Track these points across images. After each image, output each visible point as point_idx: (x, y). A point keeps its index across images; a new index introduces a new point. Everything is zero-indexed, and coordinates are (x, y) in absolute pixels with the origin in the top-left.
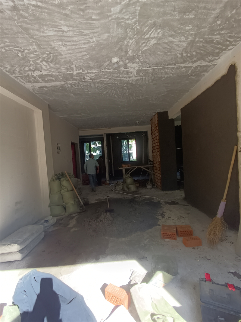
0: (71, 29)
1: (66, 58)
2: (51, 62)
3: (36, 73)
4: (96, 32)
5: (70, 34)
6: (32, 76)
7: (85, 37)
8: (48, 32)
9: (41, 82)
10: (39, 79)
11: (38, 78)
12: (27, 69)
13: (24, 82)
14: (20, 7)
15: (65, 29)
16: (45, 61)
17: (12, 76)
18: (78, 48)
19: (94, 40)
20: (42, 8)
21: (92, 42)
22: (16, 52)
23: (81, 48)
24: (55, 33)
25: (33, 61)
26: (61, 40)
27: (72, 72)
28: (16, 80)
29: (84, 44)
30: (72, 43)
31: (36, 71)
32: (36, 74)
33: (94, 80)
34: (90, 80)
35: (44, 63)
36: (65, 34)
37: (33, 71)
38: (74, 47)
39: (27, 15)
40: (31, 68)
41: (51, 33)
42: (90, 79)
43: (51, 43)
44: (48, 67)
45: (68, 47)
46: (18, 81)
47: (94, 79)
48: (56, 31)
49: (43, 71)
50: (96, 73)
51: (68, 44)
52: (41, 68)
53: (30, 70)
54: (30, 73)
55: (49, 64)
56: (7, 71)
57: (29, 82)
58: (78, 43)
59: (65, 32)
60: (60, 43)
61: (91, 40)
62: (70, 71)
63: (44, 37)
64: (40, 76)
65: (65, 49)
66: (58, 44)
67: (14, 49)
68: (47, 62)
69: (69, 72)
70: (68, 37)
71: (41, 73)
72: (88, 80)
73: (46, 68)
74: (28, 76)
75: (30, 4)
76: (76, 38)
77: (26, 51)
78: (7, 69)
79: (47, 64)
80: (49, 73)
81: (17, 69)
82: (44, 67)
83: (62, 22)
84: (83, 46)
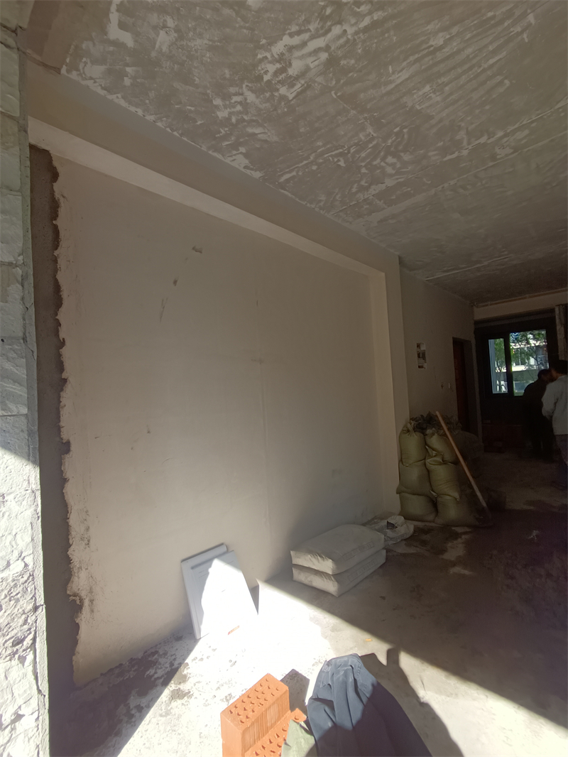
1: (440, 121)
2: (406, 149)
3: (373, 190)
6: (365, 200)
7: (499, 29)
8: (397, 76)
9: (384, 208)
10: (378, 202)
11: (376, 201)
12: (354, 190)
13: (351, 219)
14: (340, 53)
15: (438, 41)
17: (330, 215)
18: (477, 76)
19: (530, 18)
20: (383, 22)
21: (523, 31)
22: (336, 160)
23: (484, 70)
25: (365, 166)
26: (429, 80)
27: (457, 153)
28: (336, 220)
31: (373, 187)
32: (374, 192)
33: (526, 150)
34: (512, 153)
35: (390, 159)
36: (439, 56)
37: (367, 188)
38: (464, 79)
39: (352, 62)
40: (363, 183)
41: (404, 75)
42: (511, 151)
43: (405, 99)
44: (398, 165)
45: (447, 88)
46: (340, 222)
47: (525, 146)
48: (415, 62)
49: (386, 180)
50: (534, 125)
51: (446, 78)
52: (384, 173)
53: (361, 189)
54: (361, 196)
55: (399, 157)
56: (320, 208)
57: (359, 216)
58: (474, 61)
59: (440, 48)
60: (427, 88)
61: (517, 28)
62: (454, 153)
63: (389, 93)
64: (381, 195)
65: (439, 99)
66: (421, 93)
67: (331, 156)
68: (394, 154)
69: (449, 157)
70: (448, 58)
71: (383, 187)
72: (506, 155)
73: (394, 168)
74: (357, 204)
76: (469, 50)
77: (352, 150)
78: (322, 204)
79: (394, 160)
80: (400, 180)
81: (337, 197)
82: (389, 170)
83: (430, 27)
84: (491, 62)
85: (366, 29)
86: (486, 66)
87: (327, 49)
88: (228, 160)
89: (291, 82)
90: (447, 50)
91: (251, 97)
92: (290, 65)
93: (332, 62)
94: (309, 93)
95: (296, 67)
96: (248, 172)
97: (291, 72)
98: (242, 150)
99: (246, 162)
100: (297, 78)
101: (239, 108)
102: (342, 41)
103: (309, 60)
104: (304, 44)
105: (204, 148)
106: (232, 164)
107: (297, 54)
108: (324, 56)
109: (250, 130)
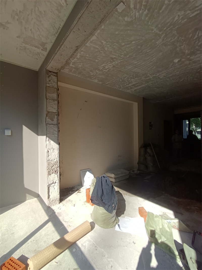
0: (139, 61)
1: (142, 73)
2: (136, 77)
3: (130, 85)
4: (154, 56)
5: (140, 63)
6: (129, 86)
7: (148, 60)
9: (135, 88)
11: (132, 86)
12: (125, 84)
13: (126, 90)
14: (115, 65)
15: (136, 63)
16: (132, 78)
17: (120, 89)
18: (147, 66)
19: (154, 59)
20: (123, 61)
21: (154, 60)
22: (119, 80)
23: (148, 66)
24: (132, 66)
25: (127, 81)
26: (136, 68)
28: (122, 90)
29: (149, 63)
30: (143, 66)
31: (130, 84)
33: (167, 76)
35: (132, 79)
36: (137, 64)
37: (129, 84)
38: (144, 67)
39: (118, 66)
40: (127, 83)
41: (130, 67)
43: (132, 70)
44: (135, 80)
45: (141, 68)
46: (123, 90)
48: (132, 65)
49: (133, 83)
51: (140, 67)
52: (132, 82)
53: (127, 84)
54: (127, 86)
55: (135, 79)
56: (118, 88)
57: (128, 89)
58: (145, 65)
59: (136, 64)
60: (136, 69)
61: (152, 60)
63: (128, 70)
64: (133, 85)
65: (140, 70)
66: (135, 69)
68: (133, 78)
69: (147, 79)
70: (139, 64)
71: (133, 84)
73: (134, 81)
74: (127, 87)
75: (118, 63)
76: (143, 63)
77: (122, 78)
78: (118, 87)
79: (134, 79)
80: (136, 83)
82: (133, 81)
83: (133, 61)
84: (149, 64)
85: (120, 62)
86: (148, 65)
87: (112, 65)
88: (94, 81)
89: (106, 69)
90: (138, 64)
91: (98, 72)
92: (105, 67)
93: (114, 66)
94: (110, 71)
95: (106, 67)
96: (98, 83)
97: (105, 68)
98: (96, 79)
99: (98, 81)
100: (107, 69)
101: (95, 73)
102: (115, 64)
103: (109, 67)
104: (108, 65)
105: (88, 79)
106: (95, 81)
107: (106, 66)
108: (112, 66)
109: (98, 76)
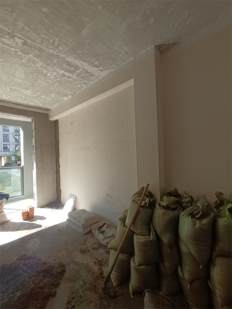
33: (9, 31)
34: (16, 36)
42: (16, 38)
47: (9, 34)
72: (19, 38)
